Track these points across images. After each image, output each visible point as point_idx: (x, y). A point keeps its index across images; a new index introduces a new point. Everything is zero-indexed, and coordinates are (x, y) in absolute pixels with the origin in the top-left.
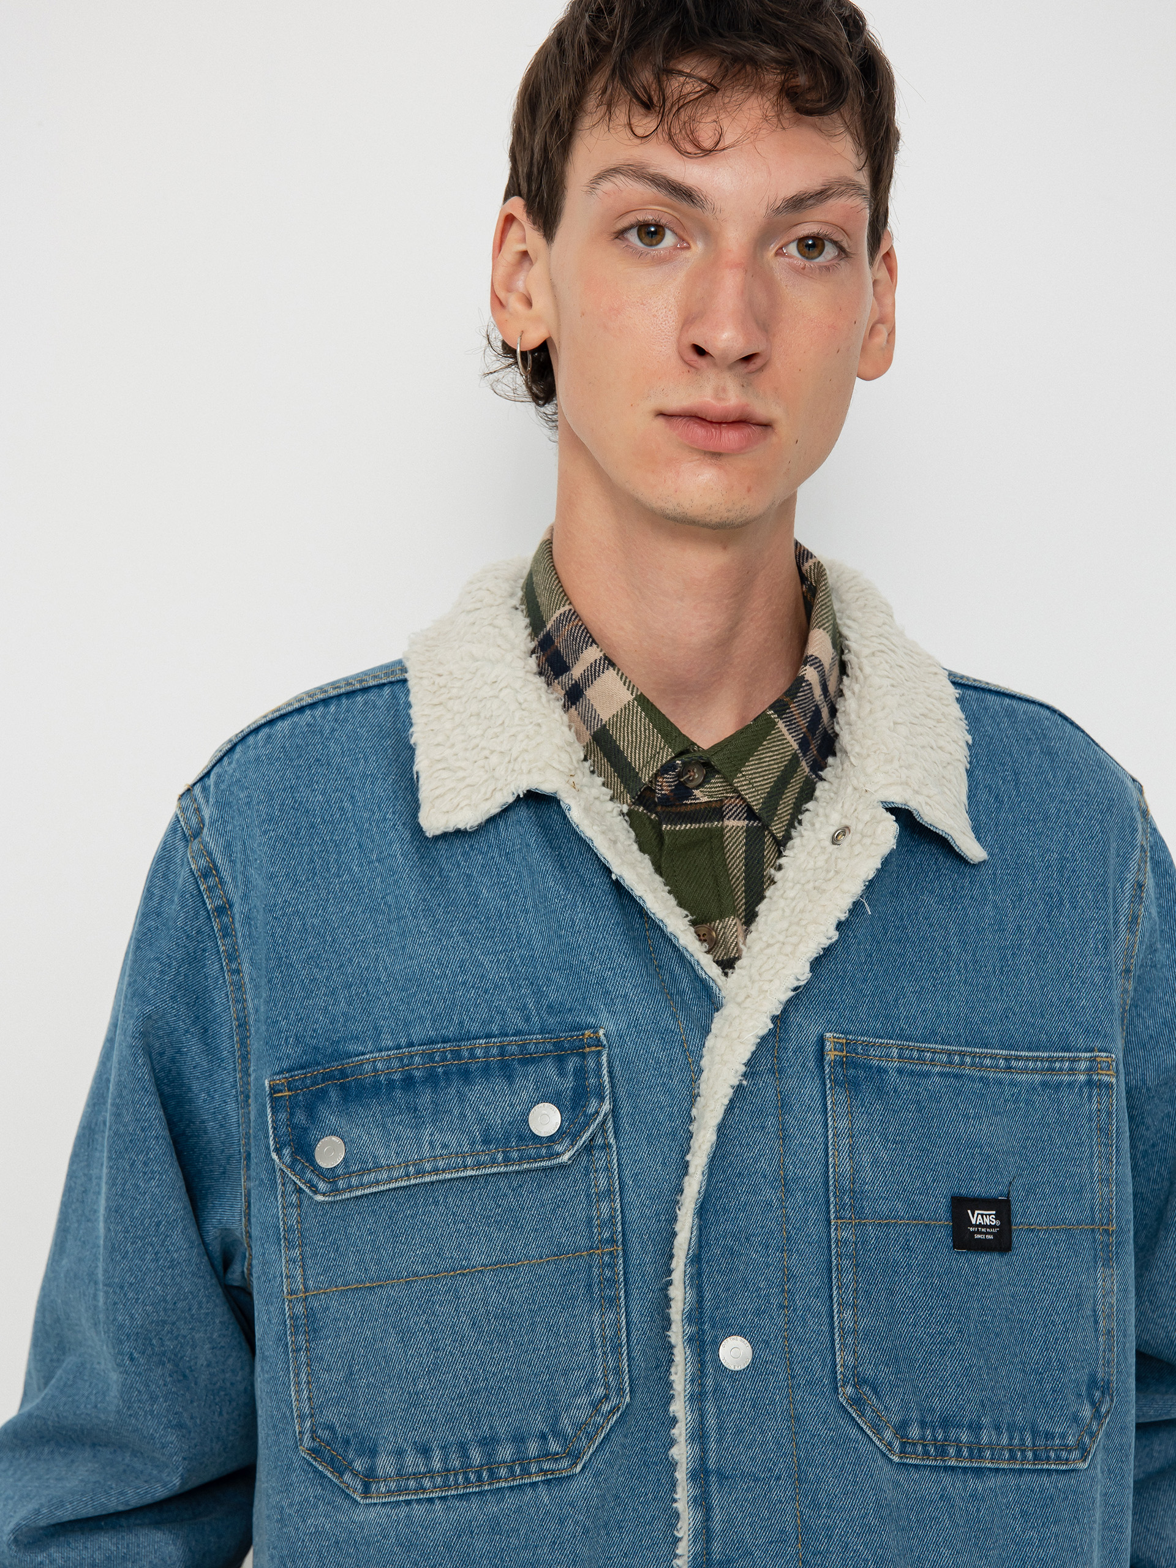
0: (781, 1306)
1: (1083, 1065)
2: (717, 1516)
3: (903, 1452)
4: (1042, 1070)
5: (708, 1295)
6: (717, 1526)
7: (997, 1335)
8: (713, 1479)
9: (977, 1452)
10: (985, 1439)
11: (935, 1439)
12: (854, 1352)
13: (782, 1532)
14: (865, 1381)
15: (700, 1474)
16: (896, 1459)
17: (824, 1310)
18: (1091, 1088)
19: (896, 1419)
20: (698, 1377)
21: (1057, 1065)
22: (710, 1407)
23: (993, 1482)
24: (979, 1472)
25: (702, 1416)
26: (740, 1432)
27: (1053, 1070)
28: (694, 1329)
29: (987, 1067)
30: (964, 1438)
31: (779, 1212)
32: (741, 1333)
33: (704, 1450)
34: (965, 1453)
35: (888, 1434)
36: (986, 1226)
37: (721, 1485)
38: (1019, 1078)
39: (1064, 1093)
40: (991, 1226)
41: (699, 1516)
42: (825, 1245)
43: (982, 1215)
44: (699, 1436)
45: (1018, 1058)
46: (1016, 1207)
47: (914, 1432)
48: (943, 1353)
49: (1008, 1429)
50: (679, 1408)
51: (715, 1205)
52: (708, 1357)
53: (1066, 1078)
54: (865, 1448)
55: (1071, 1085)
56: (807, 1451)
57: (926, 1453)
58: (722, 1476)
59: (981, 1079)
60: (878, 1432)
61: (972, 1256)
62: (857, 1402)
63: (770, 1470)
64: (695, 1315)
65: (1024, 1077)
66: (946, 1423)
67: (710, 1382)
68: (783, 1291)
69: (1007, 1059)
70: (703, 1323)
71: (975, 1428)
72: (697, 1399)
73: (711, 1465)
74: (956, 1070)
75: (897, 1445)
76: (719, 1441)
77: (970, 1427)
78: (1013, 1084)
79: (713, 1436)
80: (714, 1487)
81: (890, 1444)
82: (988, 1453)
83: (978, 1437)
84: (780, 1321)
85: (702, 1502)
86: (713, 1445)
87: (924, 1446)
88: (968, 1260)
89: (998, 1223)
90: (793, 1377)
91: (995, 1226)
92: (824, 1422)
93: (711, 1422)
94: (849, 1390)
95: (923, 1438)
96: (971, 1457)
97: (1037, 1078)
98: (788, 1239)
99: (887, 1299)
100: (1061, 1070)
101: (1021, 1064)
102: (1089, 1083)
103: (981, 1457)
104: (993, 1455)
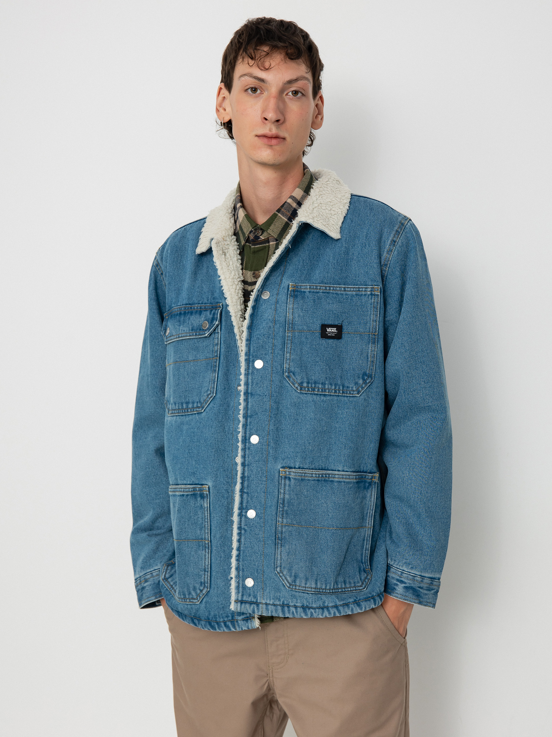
0: (271, 353)
1: (369, 290)
2: (250, 404)
3: (301, 389)
4: (356, 291)
5: (252, 349)
6: (249, 406)
7: (334, 361)
8: (250, 395)
9: (324, 390)
10: (327, 387)
11: (312, 387)
12: (289, 364)
13: (265, 409)
14: (291, 372)
15: (246, 393)
16: (299, 391)
17: (282, 354)
18: (372, 296)
19: (299, 381)
20: (247, 369)
21: (361, 289)
22: (250, 377)
23: (328, 398)
24: (325, 395)
25: (248, 379)
26: (257, 384)
27: (360, 291)
28: (247, 357)
29: (338, 290)
30: (320, 387)
31: (273, 329)
32: (261, 359)
33: (248, 388)
34: (320, 390)
35: (296, 385)
36: (333, 332)
37: (251, 397)
38: (348, 293)
39: (363, 297)
40: (334, 332)
41: (245, 404)
42: (284, 337)
43: (331, 329)
44: (247, 384)
45: (348, 288)
46: (345, 327)
47: (305, 385)
48: (315, 365)
49: (335, 385)
50: (242, 377)
51: (257, 327)
52: (251, 365)
53: (364, 293)
54: (290, 388)
55: (365, 295)
56: (275, 389)
57: (308, 390)
58: (252, 394)
59: (336, 293)
60: (294, 385)
61: (327, 340)
62: (288, 377)
63: (264, 394)
64: (248, 354)
65: (350, 293)
66: (315, 383)
67: (250, 371)
68: (272, 349)
69: (344, 288)
70: (250, 356)
71: (323, 384)
72: (247, 375)
73: (249, 391)
74: (328, 291)
75: (299, 388)
76: (252, 386)
77: (322, 384)
78: (346, 295)
79: (250, 384)
80: (250, 397)
81: (297, 388)
82: (327, 391)
83: (325, 386)
84: (271, 357)
85: (246, 400)
86: (250, 387)
87: (308, 388)
88: (326, 341)
89: (337, 331)
90: (273, 371)
91: (336, 332)
92: (280, 382)
93: (250, 381)
94: (287, 374)
95: (308, 386)
96: (322, 391)
97: (354, 293)
98: (274, 336)
99: (300, 351)
100: (362, 291)
101: (349, 289)
102: (371, 294)
103: (325, 391)
104: (329, 391)
